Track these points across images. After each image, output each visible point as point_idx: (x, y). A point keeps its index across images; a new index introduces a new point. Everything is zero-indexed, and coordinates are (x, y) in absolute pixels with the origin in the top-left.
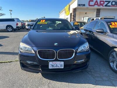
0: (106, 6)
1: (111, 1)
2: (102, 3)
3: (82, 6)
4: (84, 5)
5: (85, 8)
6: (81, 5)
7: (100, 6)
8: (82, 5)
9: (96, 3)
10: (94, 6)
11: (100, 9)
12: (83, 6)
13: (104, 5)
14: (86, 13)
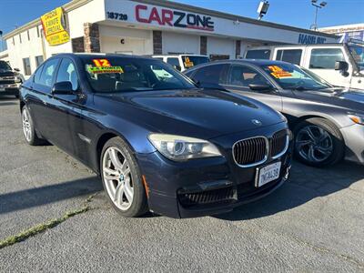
0: (177, 24)
1: (187, 13)
2: (167, 16)
3: (118, 20)
4: (124, 17)
5: (125, 26)
6: (117, 14)
7: (164, 24)
8: (119, 17)
9: (154, 16)
10: (149, 22)
11: (160, 32)
12: (121, 19)
13: (173, 22)
14: (122, 41)
